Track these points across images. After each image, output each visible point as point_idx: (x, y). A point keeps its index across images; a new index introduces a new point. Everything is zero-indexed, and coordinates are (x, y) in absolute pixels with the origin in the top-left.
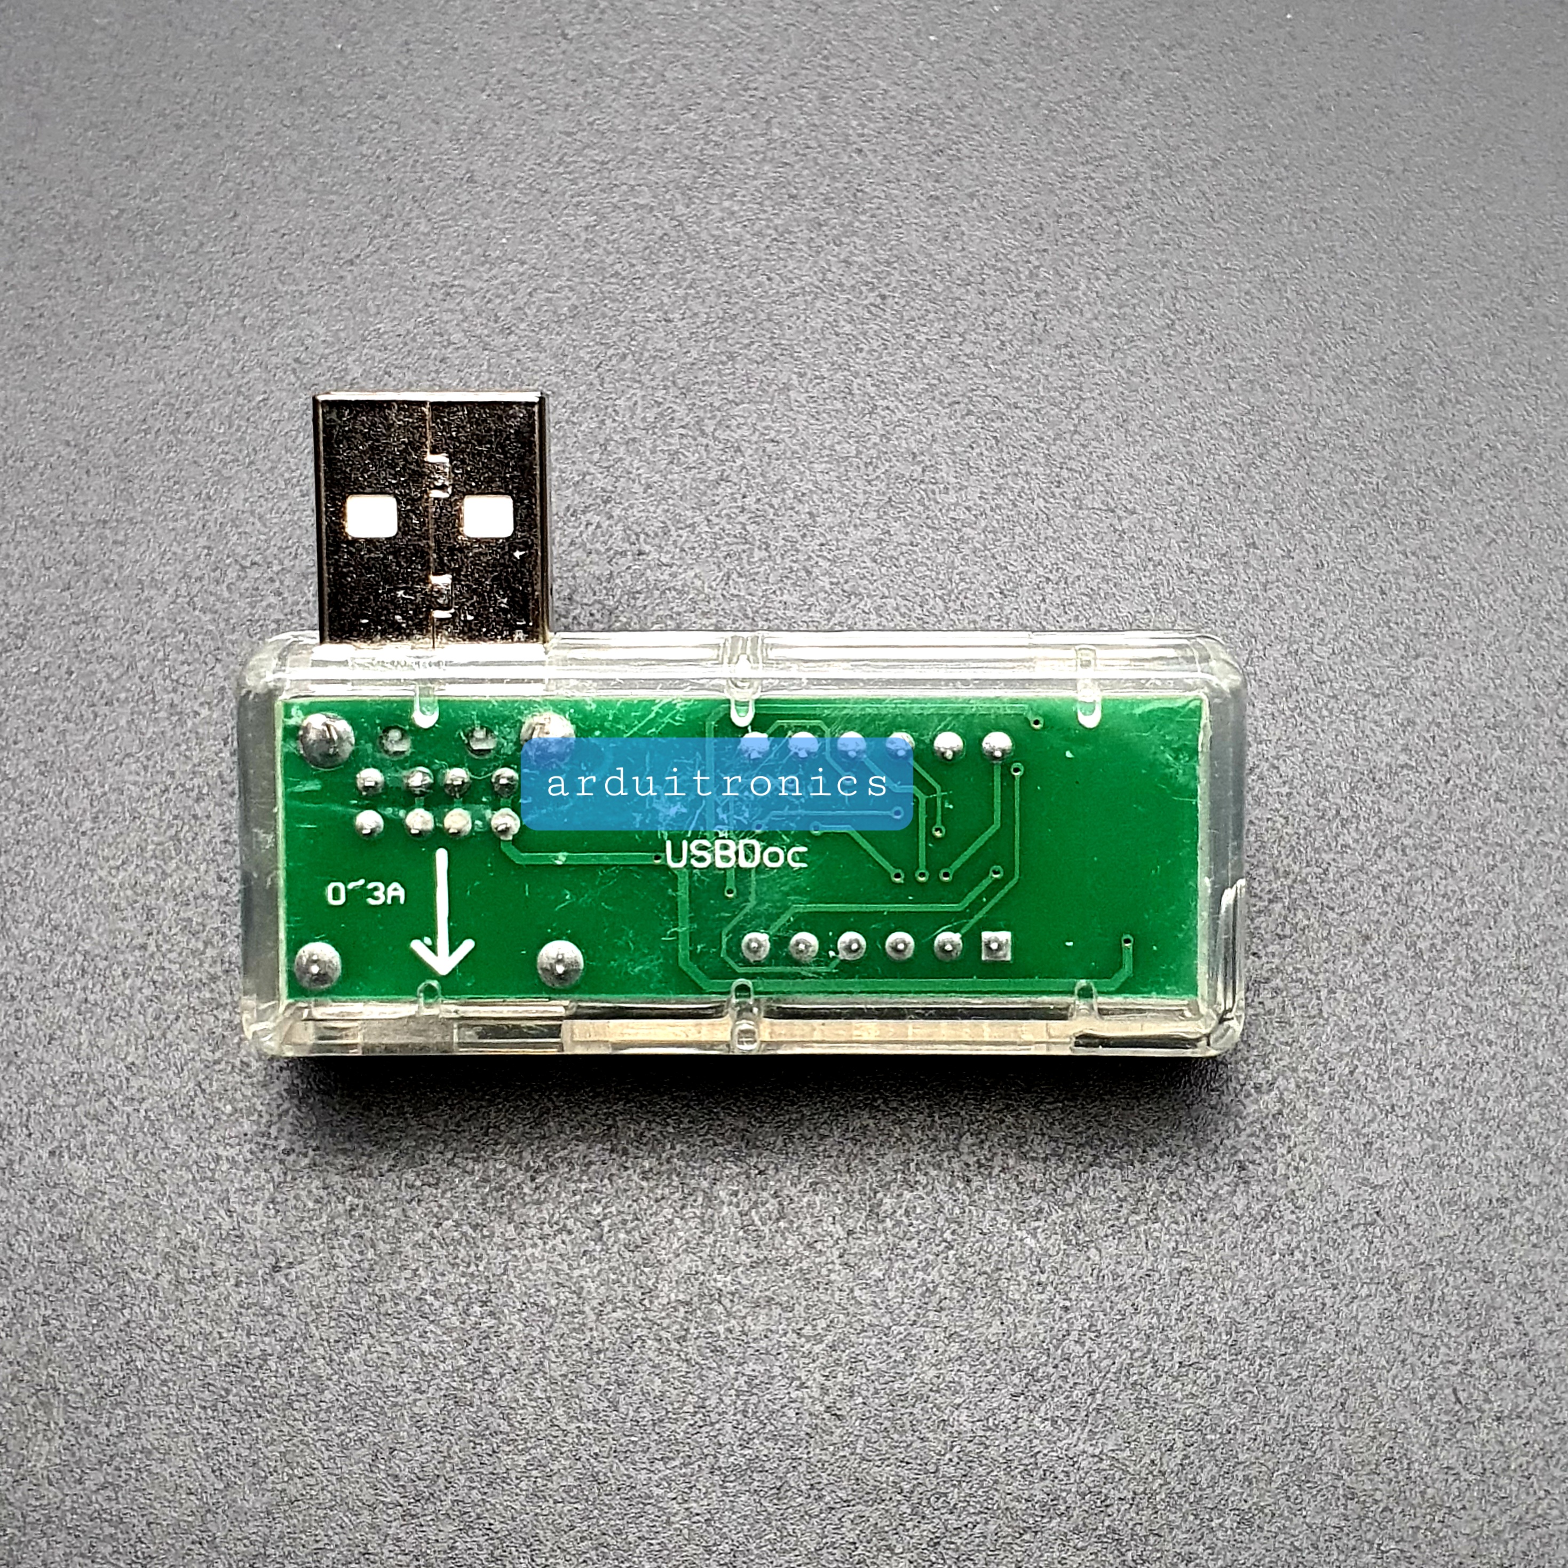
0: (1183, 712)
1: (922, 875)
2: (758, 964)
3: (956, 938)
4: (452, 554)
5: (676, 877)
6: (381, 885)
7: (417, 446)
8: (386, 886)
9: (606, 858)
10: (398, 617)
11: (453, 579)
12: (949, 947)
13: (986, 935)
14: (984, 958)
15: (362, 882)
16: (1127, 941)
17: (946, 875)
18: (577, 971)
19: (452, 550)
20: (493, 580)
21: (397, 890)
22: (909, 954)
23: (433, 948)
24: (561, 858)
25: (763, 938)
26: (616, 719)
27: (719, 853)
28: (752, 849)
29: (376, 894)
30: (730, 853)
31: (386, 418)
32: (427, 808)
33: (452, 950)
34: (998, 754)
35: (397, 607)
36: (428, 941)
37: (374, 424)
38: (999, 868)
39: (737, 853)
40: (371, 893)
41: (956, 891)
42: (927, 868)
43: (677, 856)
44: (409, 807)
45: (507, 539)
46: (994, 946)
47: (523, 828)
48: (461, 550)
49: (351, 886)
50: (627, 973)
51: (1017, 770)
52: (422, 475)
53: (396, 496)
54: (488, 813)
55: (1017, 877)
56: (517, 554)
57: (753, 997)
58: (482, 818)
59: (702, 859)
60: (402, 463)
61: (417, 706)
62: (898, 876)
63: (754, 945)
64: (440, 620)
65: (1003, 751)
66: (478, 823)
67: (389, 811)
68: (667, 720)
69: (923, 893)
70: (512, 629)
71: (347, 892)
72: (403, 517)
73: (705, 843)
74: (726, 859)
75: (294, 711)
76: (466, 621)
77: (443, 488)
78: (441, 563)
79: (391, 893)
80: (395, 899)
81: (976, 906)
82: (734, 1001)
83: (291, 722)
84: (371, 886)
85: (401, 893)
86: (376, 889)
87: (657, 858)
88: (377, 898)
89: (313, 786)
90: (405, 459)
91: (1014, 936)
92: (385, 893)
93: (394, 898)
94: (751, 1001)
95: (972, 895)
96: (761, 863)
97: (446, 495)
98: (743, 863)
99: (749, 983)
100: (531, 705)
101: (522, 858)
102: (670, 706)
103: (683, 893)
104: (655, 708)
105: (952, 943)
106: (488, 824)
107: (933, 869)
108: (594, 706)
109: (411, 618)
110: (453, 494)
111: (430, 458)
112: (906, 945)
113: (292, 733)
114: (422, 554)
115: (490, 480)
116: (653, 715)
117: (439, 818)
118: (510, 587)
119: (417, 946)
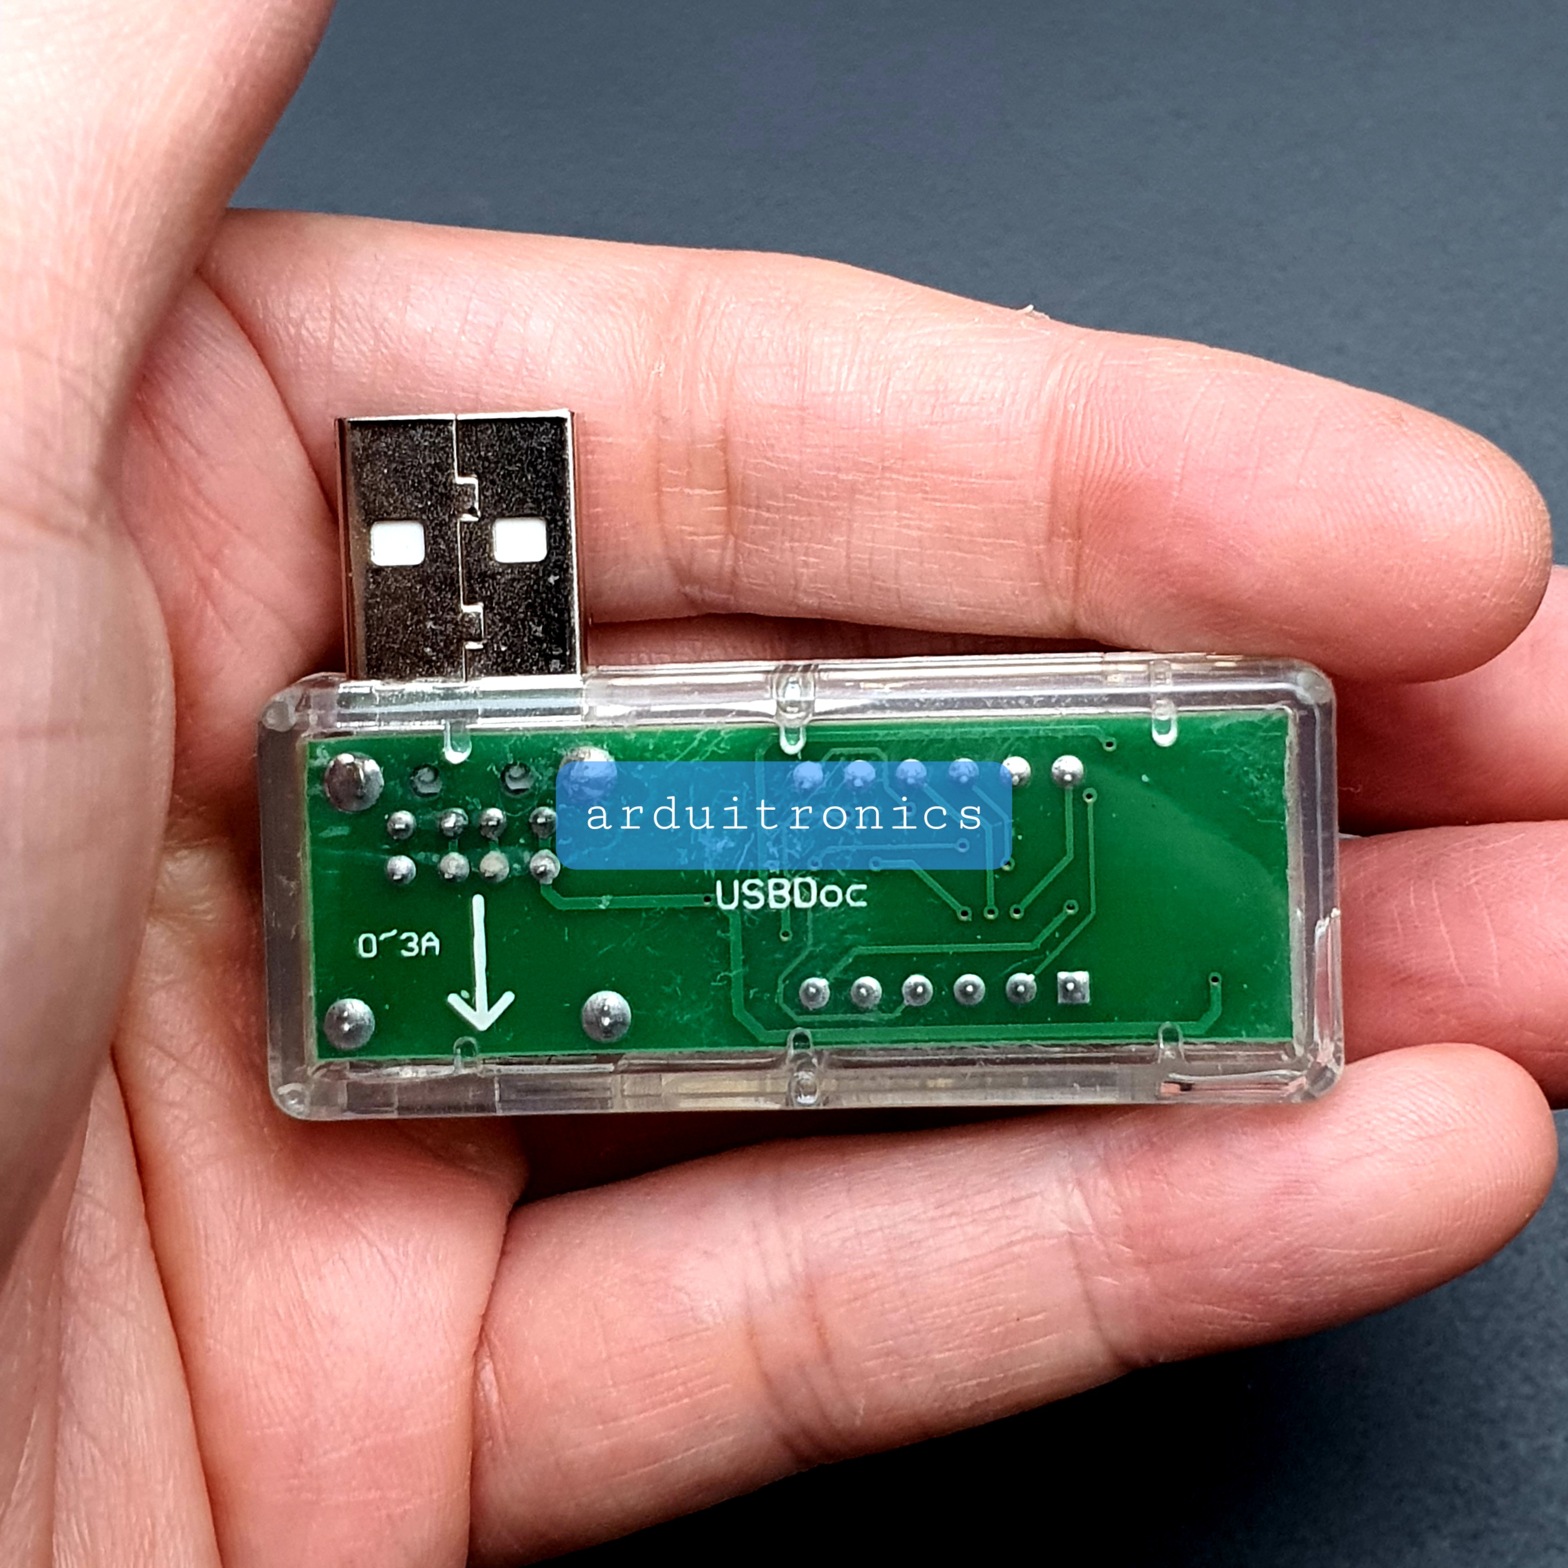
0: (1265, 726)
1: (991, 912)
2: (817, 1012)
3: (1030, 979)
4: (483, 582)
5: (727, 919)
6: (414, 935)
7: (444, 468)
8: (420, 937)
9: (653, 901)
10: (428, 650)
11: (485, 608)
12: (1021, 988)
13: (1062, 975)
14: (1060, 1000)
15: (394, 932)
16: (1215, 980)
17: (1017, 911)
18: (623, 1023)
19: (483, 575)
20: (527, 607)
21: (431, 941)
22: (979, 997)
23: (471, 1002)
24: (605, 903)
25: (822, 983)
26: (657, 749)
27: (772, 893)
28: (806, 886)
29: (410, 945)
30: (784, 893)
31: (412, 438)
32: (461, 851)
33: (491, 1004)
34: (1068, 778)
35: (426, 638)
36: (465, 994)
37: (399, 445)
38: (1073, 902)
39: (791, 892)
40: (404, 944)
41: (1027, 929)
42: (996, 904)
43: (728, 897)
44: (443, 851)
45: (541, 563)
46: (1070, 986)
47: (564, 871)
48: (493, 576)
49: (383, 937)
50: (675, 1022)
51: (1089, 796)
52: (449, 497)
53: (422, 522)
54: (526, 855)
55: (1093, 912)
56: (552, 579)
57: (812, 1048)
58: (520, 861)
59: (754, 900)
60: (428, 486)
61: (448, 741)
62: (965, 913)
63: (812, 990)
64: (472, 651)
65: (1073, 775)
66: (516, 866)
67: (421, 856)
68: (711, 748)
69: (992, 931)
70: (548, 658)
71: (378, 942)
72: (430, 542)
73: (758, 882)
74: (780, 899)
75: (318, 752)
76: (499, 652)
77: (472, 511)
78: (472, 590)
79: (425, 944)
80: (430, 950)
81: (1050, 944)
82: (792, 1052)
83: (317, 763)
84: (404, 936)
85: (436, 943)
86: (410, 939)
87: (707, 899)
88: (412, 950)
89: (341, 831)
90: (432, 482)
91: (1092, 978)
92: (419, 944)
93: (428, 949)
94: (810, 1052)
95: (1046, 933)
96: (819, 903)
97: (476, 519)
98: (799, 903)
99: (808, 1032)
100: (570, 739)
101: (562, 903)
102: (713, 734)
103: (734, 936)
104: (698, 736)
105: (1025, 985)
106: (526, 868)
107: (1003, 905)
108: (633, 736)
109: (441, 651)
110: (482, 518)
111: (459, 480)
112: (975, 987)
113: (318, 775)
114: (451, 583)
115: (522, 502)
116: (696, 743)
117: (474, 862)
118: (544, 614)
119: (454, 1000)
